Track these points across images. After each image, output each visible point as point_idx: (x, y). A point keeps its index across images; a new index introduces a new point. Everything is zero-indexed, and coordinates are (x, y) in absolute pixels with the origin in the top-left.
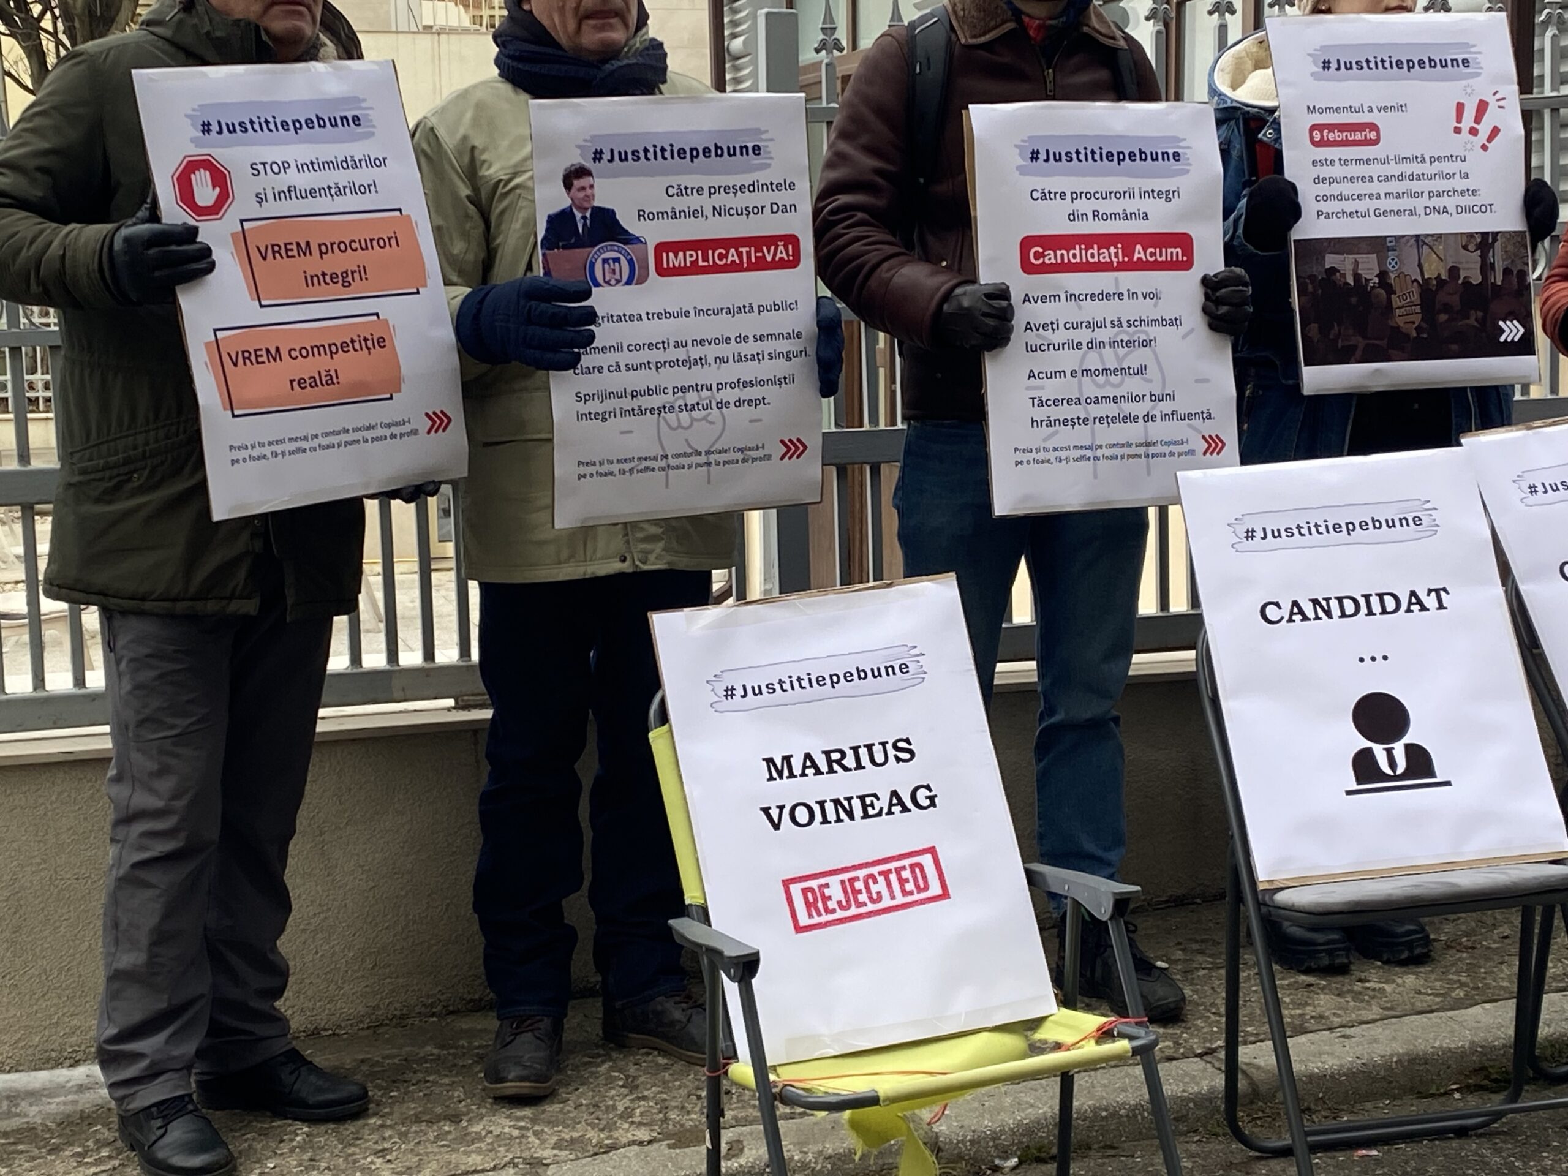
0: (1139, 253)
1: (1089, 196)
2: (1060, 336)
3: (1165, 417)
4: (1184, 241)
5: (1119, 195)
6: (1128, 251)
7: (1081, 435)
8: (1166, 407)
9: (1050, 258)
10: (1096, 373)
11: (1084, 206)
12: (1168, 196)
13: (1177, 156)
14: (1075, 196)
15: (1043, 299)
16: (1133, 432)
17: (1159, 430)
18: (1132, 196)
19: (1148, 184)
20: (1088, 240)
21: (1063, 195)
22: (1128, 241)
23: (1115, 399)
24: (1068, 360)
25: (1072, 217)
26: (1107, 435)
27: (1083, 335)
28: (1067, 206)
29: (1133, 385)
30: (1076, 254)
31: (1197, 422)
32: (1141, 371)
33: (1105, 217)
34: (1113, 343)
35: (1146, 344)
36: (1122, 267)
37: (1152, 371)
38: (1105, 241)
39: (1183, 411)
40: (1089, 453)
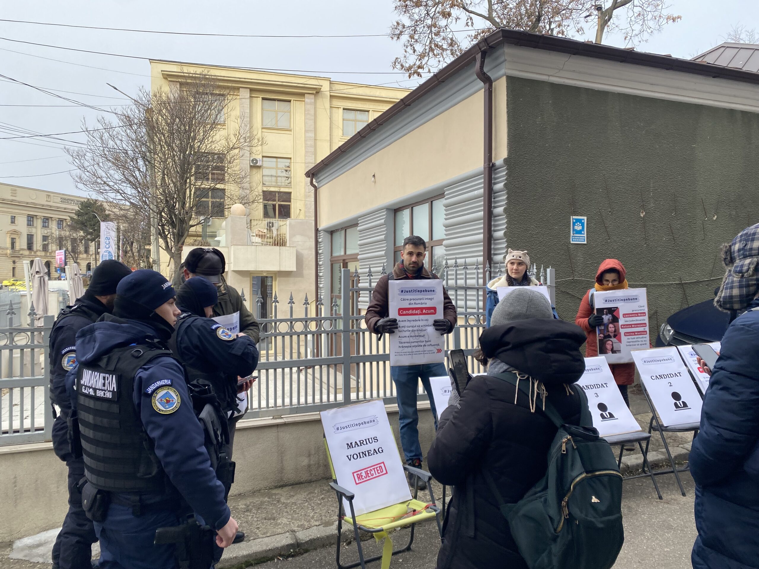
0: (424, 311)
1: (414, 299)
2: (406, 329)
3: (428, 345)
4: (434, 309)
5: (420, 299)
6: (422, 311)
7: (409, 350)
8: (429, 343)
9: (404, 312)
10: (413, 336)
11: (412, 302)
12: (431, 299)
13: (434, 291)
14: (411, 300)
15: (403, 321)
16: (421, 349)
17: (427, 348)
18: (423, 299)
19: (427, 297)
20: (413, 309)
21: (408, 299)
22: (422, 309)
23: (417, 342)
24: (407, 334)
25: (410, 304)
26: (414, 349)
27: (411, 329)
28: (409, 302)
29: (422, 339)
30: (410, 312)
31: (436, 346)
32: (424, 336)
33: (417, 304)
34: (417, 330)
35: (425, 330)
36: (420, 314)
37: (426, 336)
38: (416, 309)
39: (433, 344)
40: (411, 353)
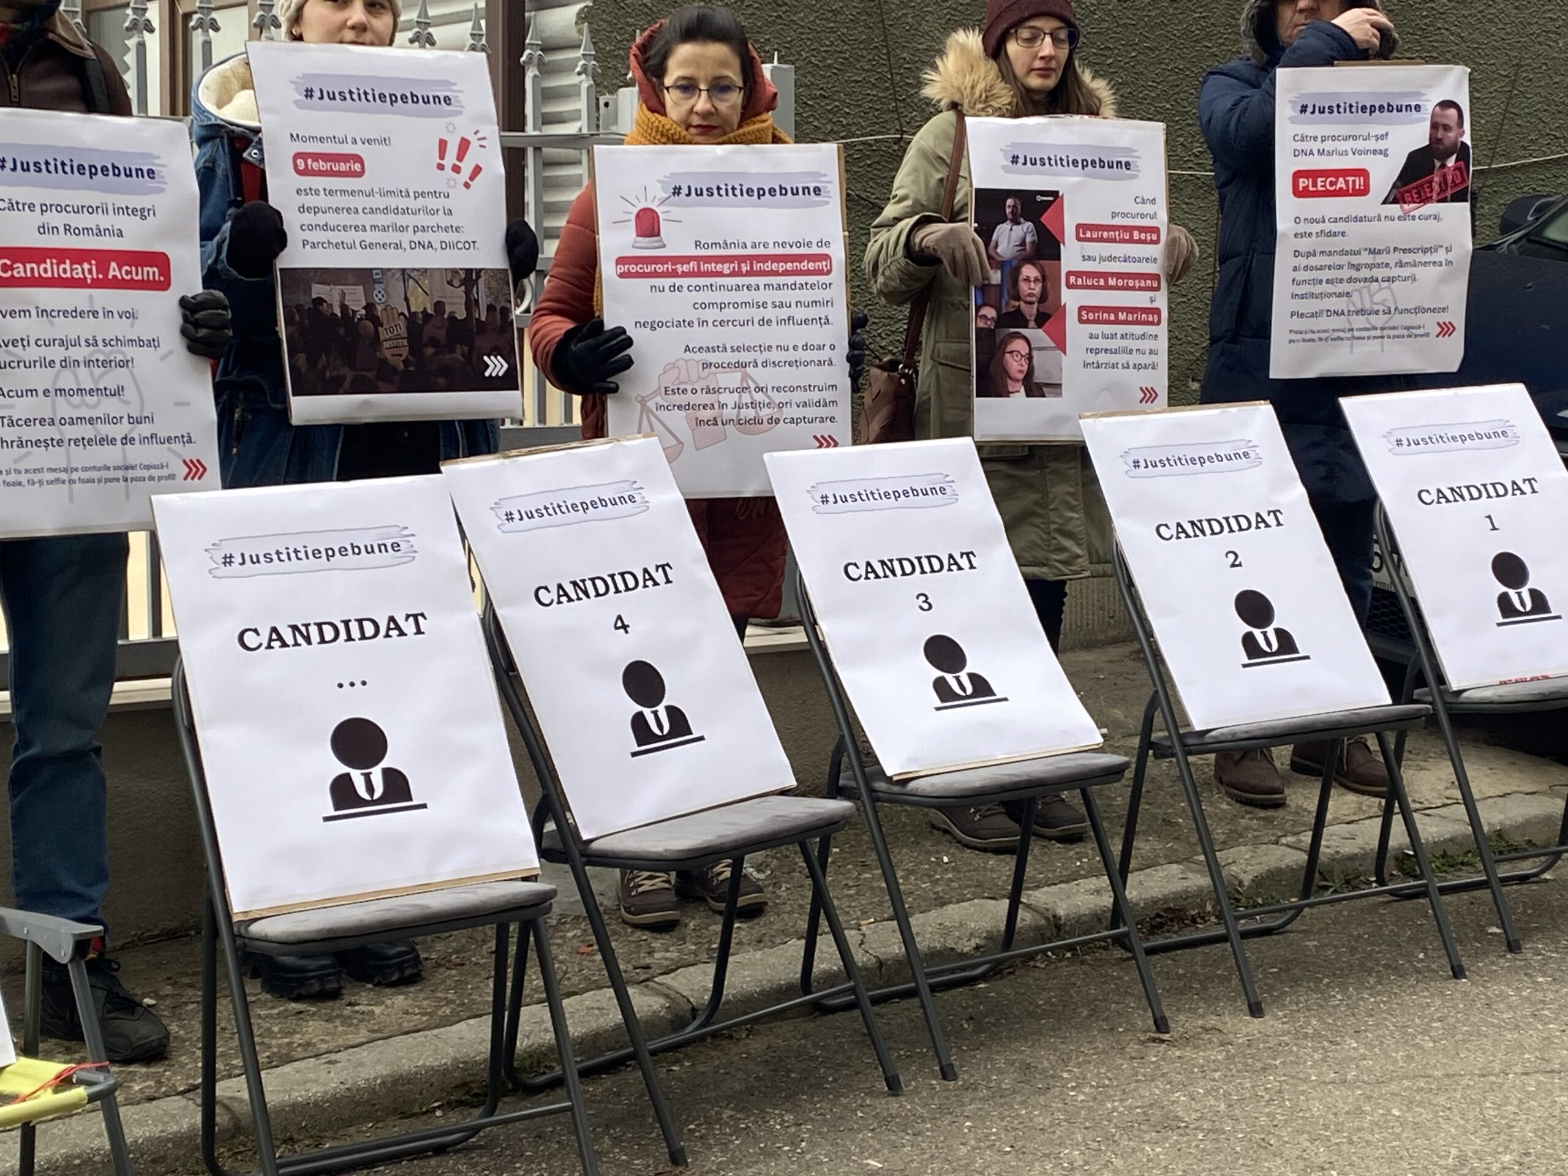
0: (114, 270)
1: (60, 208)
2: (32, 353)
3: (144, 440)
4: (161, 261)
5: (92, 210)
6: (103, 268)
7: (56, 457)
8: (145, 430)
9: (19, 271)
10: (71, 393)
11: (54, 219)
12: (143, 213)
13: (151, 172)
14: (45, 208)
15: (12, 314)
16: (111, 455)
17: (137, 454)
18: (105, 211)
19: (123, 201)
20: (60, 255)
21: (31, 207)
22: (103, 258)
23: (91, 421)
24: (41, 378)
25: (43, 229)
26: (82, 457)
27: (56, 353)
28: (36, 218)
29: (110, 406)
30: (47, 268)
31: (177, 446)
32: (118, 392)
33: (78, 232)
34: (88, 363)
35: (124, 364)
36: (97, 284)
37: (130, 393)
38: (79, 256)
39: (162, 434)
40: (66, 476)
